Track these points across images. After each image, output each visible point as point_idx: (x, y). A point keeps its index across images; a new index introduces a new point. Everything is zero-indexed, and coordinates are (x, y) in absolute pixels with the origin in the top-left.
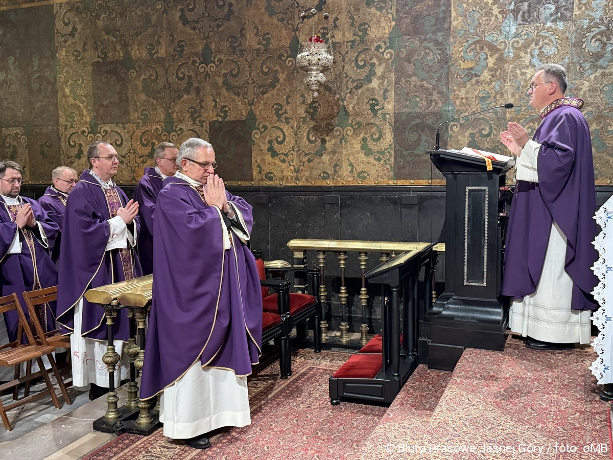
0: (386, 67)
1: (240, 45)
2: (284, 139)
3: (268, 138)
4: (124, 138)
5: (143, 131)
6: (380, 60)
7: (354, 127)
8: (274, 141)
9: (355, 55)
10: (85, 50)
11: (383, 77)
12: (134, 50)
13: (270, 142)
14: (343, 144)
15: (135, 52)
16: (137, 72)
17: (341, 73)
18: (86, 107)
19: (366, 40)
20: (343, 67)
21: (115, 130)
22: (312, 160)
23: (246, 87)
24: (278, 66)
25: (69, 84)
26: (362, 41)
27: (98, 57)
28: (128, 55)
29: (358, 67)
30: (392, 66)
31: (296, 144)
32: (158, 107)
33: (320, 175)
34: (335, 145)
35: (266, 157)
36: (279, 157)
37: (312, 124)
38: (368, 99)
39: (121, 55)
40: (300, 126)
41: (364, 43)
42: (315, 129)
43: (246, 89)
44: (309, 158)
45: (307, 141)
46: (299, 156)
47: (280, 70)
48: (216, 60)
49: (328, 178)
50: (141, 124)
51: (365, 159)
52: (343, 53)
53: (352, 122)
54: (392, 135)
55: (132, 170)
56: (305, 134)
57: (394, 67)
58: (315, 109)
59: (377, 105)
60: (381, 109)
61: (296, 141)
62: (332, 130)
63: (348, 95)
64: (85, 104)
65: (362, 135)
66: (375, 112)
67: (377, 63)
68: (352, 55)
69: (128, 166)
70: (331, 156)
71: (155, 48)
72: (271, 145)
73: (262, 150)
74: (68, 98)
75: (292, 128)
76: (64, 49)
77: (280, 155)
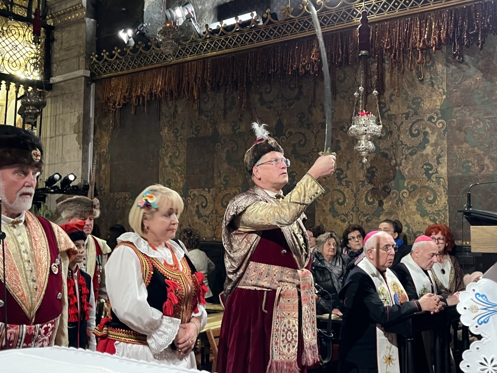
0: (439, 135)
1: (308, 119)
2: (344, 201)
3: (330, 200)
4: (208, 200)
5: (224, 194)
6: (433, 130)
7: (410, 190)
8: (336, 203)
9: (410, 125)
10: (182, 128)
11: (436, 145)
12: (221, 127)
13: (332, 203)
14: (400, 205)
15: (222, 129)
16: (222, 144)
17: (397, 141)
18: (180, 175)
19: (420, 112)
20: (399, 136)
21: (202, 193)
22: (370, 220)
23: (312, 155)
24: (339, 136)
25: (168, 156)
26: (416, 113)
27: (193, 133)
28: (216, 131)
29: (413, 135)
30: (444, 134)
31: (355, 205)
32: (237, 173)
34: (392, 206)
35: (327, 218)
36: (340, 217)
37: (370, 187)
38: (423, 164)
39: (211, 131)
40: (359, 189)
41: (417, 114)
42: (374, 192)
43: (311, 157)
44: (367, 218)
45: (365, 203)
46: (358, 216)
47: (341, 140)
48: (287, 133)
50: (223, 189)
51: (421, 220)
52: (399, 124)
53: (408, 185)
54: (446, 197)
55: (213, 228)
56: (363, 196)
57: (446, 135)
58: (373, 173)
59: (431, 169)
60: (435, 173)
61: (355, 202)
62: (389, 193)
63: (404, 161)
64: (180, 172)
65: (417, 198)
66: (429, 176)
67: (430, 132)
68: (406, 125)
69: (210, 225)
70: (389, 216)
71: (238, 125)
72: (333, 206)
73: (324, 211)
74: (167, 167)
75: (352, 191)
76: (167, 128)
77: (341, 216)
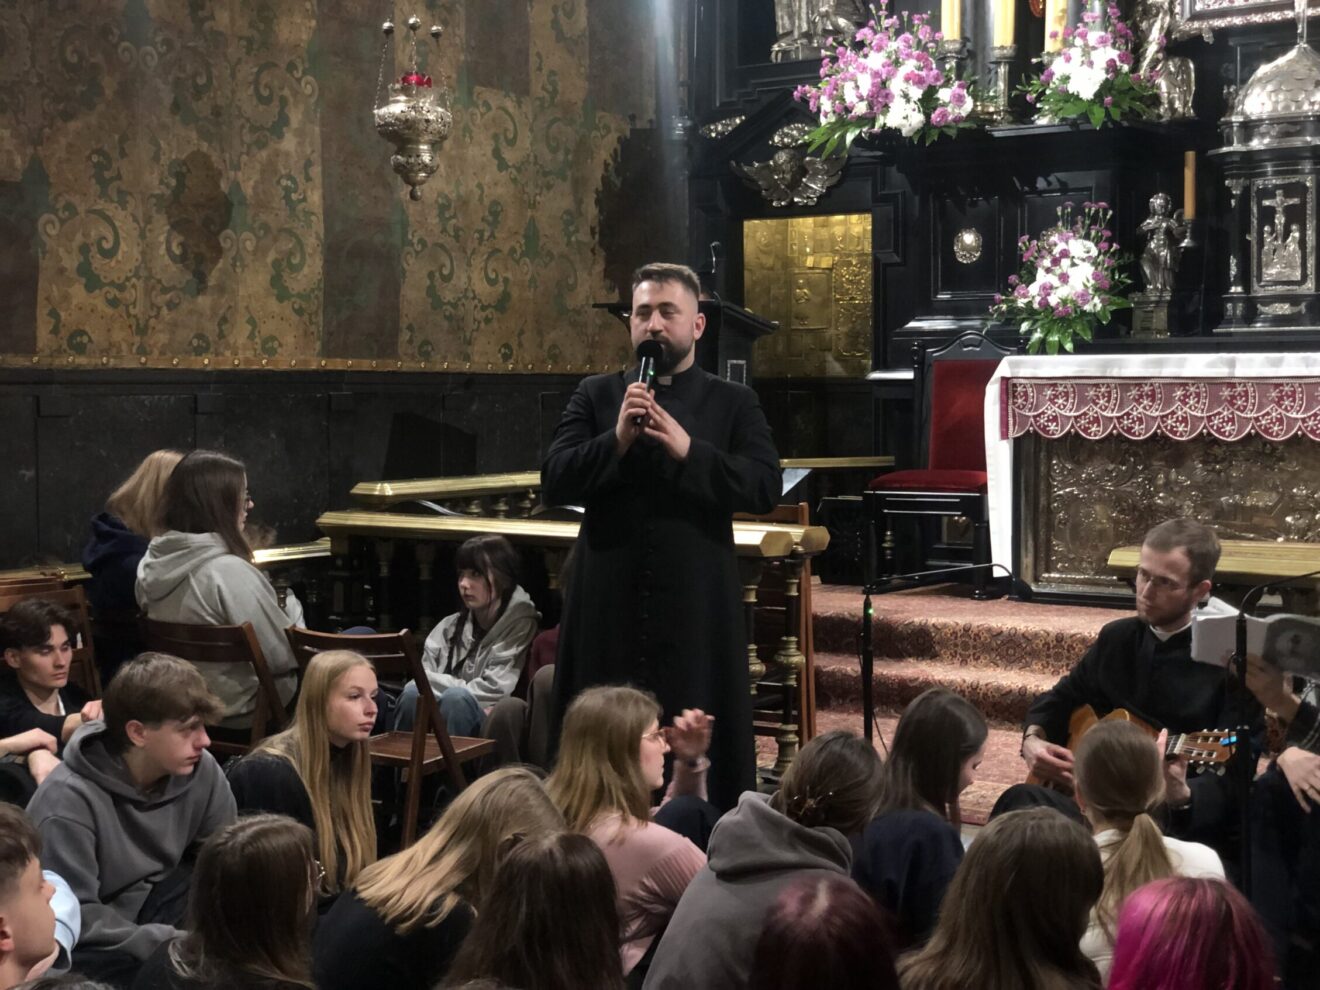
0: (306, 112)
2: (118, 244)
6: (296, 94)
7: (258, 233)
8: (94, 250)
9: (255, 71)
11: (301, 133)
13: (85, 250)
14: (239, 270)
19: (272, 44)
20: (233, 92)
22: (176, 305)
24: (99, 54)
26: (265, 44)
29: (262, 99)
30: (315, 112)
31: (143, 260)
33: (190, 343)
34: (223, 271)
35: (71, 291)
37: (175, 215)
38: (278, 176)
40: (150, 217)
44: (170, 300)
45: (166, 257)
46: (148, 291)
47: (105, 67)
49: (206, 350)
51: (276, 308)
53: (254, 223)
54: (320, 260)
56: (162, 238)
57: (318, 115)
58: (181, 178)
59: (295, 191)
60: (302, 201)
61: (143, 253)
62: (216, 235)
63: (244, 158)
66: (292, 206)
67: (291, 100)
70: (216, 297)
72: (87, 259)
73: (61, 270)
75: (135, 219)
77: (107, 288)
